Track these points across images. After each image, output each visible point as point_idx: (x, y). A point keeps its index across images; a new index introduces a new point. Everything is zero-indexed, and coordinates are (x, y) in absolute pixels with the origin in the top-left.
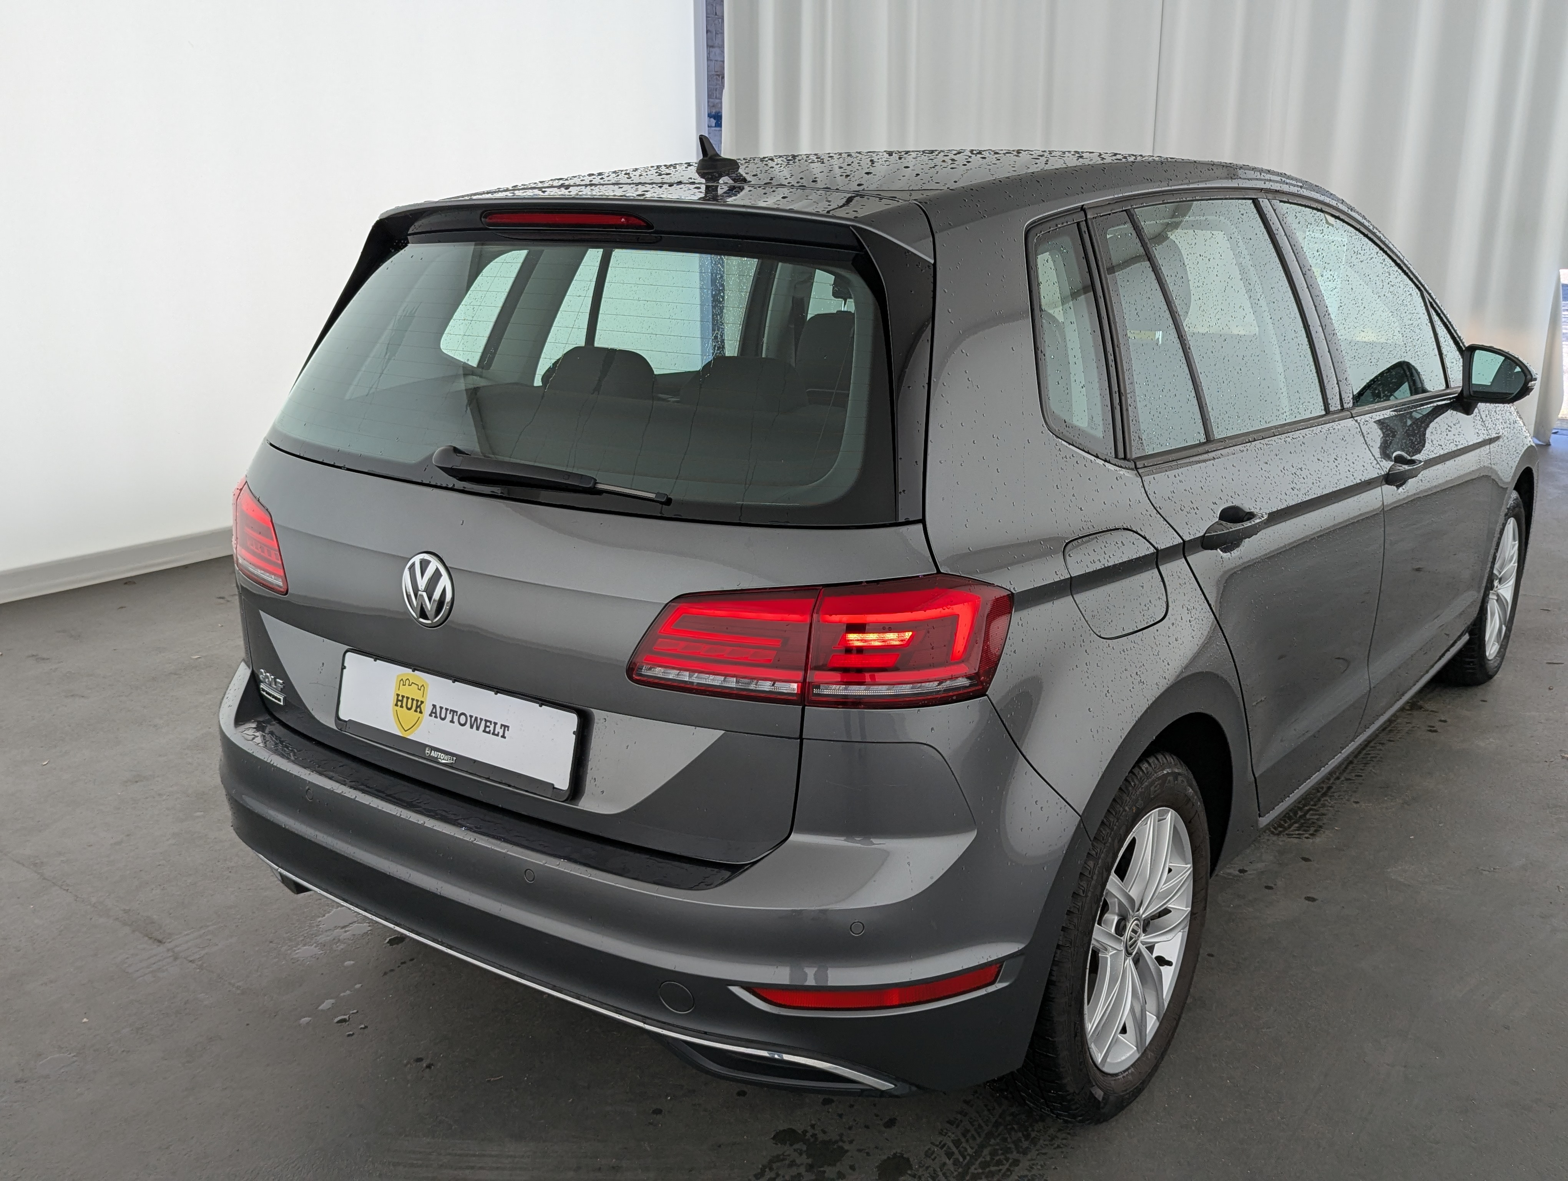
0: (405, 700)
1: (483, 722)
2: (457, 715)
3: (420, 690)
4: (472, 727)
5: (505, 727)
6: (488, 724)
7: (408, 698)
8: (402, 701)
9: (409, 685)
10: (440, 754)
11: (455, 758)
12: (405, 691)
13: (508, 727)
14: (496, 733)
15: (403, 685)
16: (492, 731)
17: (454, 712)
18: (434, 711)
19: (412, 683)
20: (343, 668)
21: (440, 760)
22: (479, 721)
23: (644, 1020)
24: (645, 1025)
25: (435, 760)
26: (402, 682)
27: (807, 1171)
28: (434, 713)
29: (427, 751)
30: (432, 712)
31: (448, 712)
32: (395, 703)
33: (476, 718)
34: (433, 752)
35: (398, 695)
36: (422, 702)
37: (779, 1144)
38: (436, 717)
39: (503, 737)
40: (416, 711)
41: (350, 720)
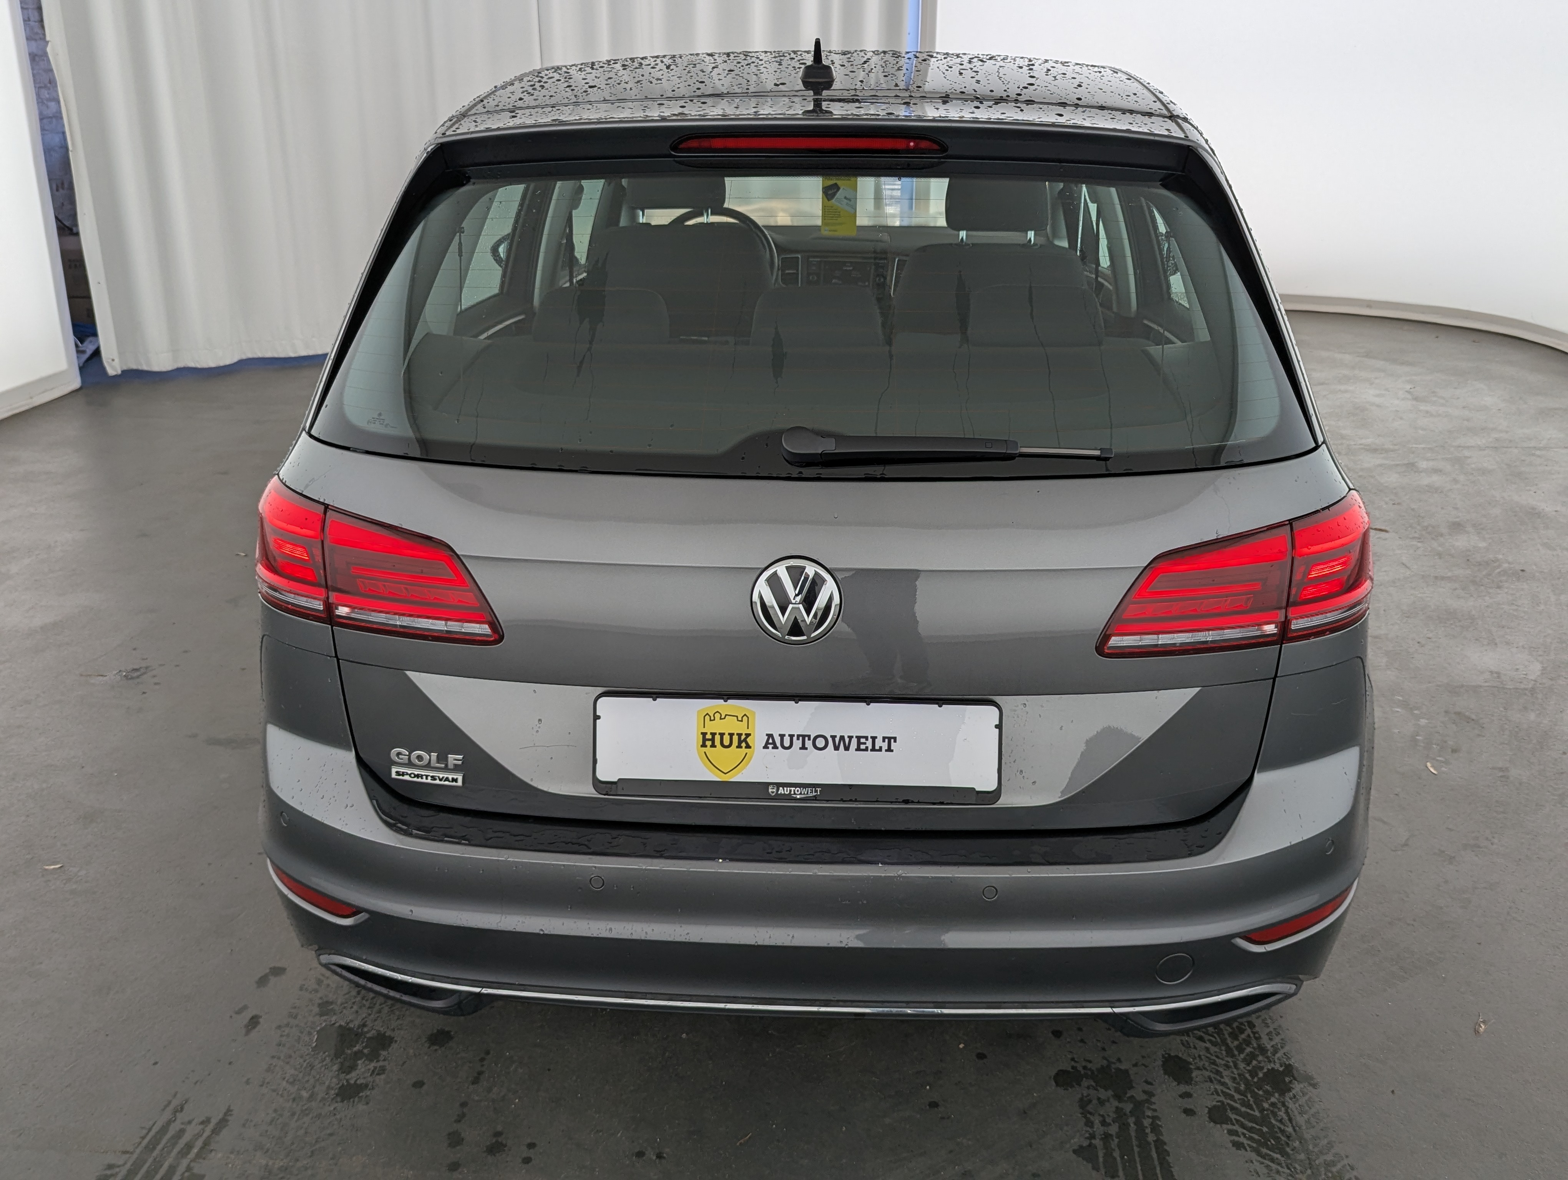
0: (717, 738)
1: (854, 741)
2: (809, 739)
3: (742, 721)
4: (837, 748)
5: (890, 740)
6: (863, 740)
7: (722, 735)
8: (713, 740)
9: (721, 719)
10: (793, 789)
11: (819, 789)
12: (712, 727)
13: (895, 739)
14: (877, 747)
15: (711, 720)
16: (870, 747)
17: (804, 736)
18: (771, 741)
19: (726, 715)
20: (596, 717)
21: (794, 796)
22: (847, 740)
23: (1112, 1003)
24: (1114, 1009)
25: (789, 798)
26: (707, 717)
27: (1119, 1102)
28: (771, 744)
29: (770, 790)
30: (767, 743)
31: (795, 738)
32: (701, 743)
33: (842, 738)
34: (781, 788)
35: (704, 734)
36: (748, 735)
37: (1070, 1089)
38: (775, 747)
39: (889, 750)
40: (739, 746)
41: (620, 780)
